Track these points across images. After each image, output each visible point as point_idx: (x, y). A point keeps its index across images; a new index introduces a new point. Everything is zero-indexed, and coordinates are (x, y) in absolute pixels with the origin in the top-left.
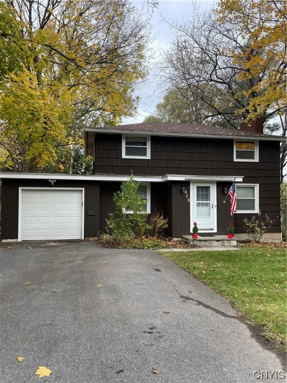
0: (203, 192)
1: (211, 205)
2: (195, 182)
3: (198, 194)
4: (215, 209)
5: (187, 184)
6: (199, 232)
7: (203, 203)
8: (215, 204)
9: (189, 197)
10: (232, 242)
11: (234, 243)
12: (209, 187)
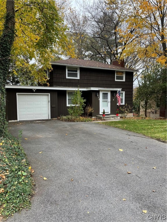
0: (105, 95)
1: (108, 101)
9: (99, 98)
10: (118, 117)
11: (119, 118)
12: (108, 93)
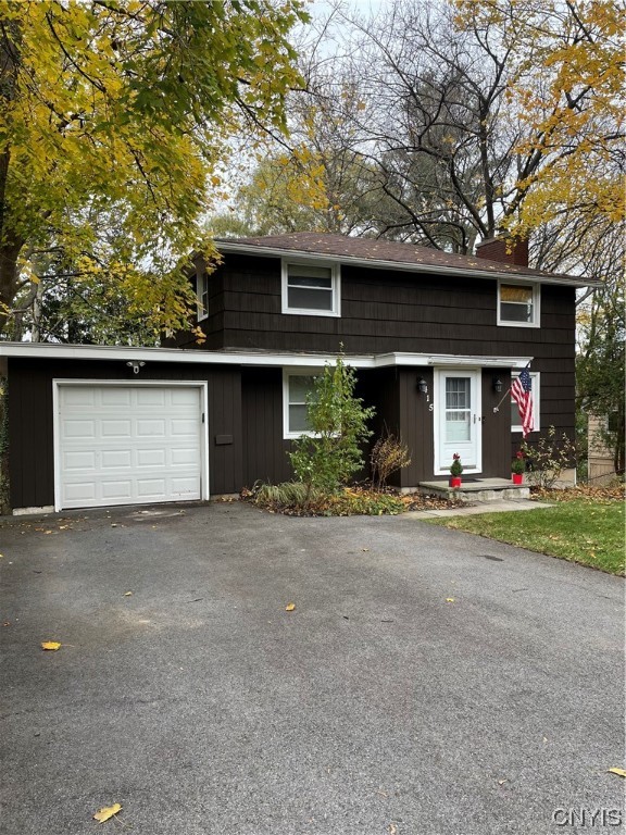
0: (458, 387)
1: (472, 416)
2: (444, 368)
3: (447, 394)
4: (479, 424)
5: (427, 372)
6: (465, 472)
7: (456, 413)
8: (479, 415)
9: (432, 401)
10: (522, 491)
11: (526, 492)
12: (469, 379)
